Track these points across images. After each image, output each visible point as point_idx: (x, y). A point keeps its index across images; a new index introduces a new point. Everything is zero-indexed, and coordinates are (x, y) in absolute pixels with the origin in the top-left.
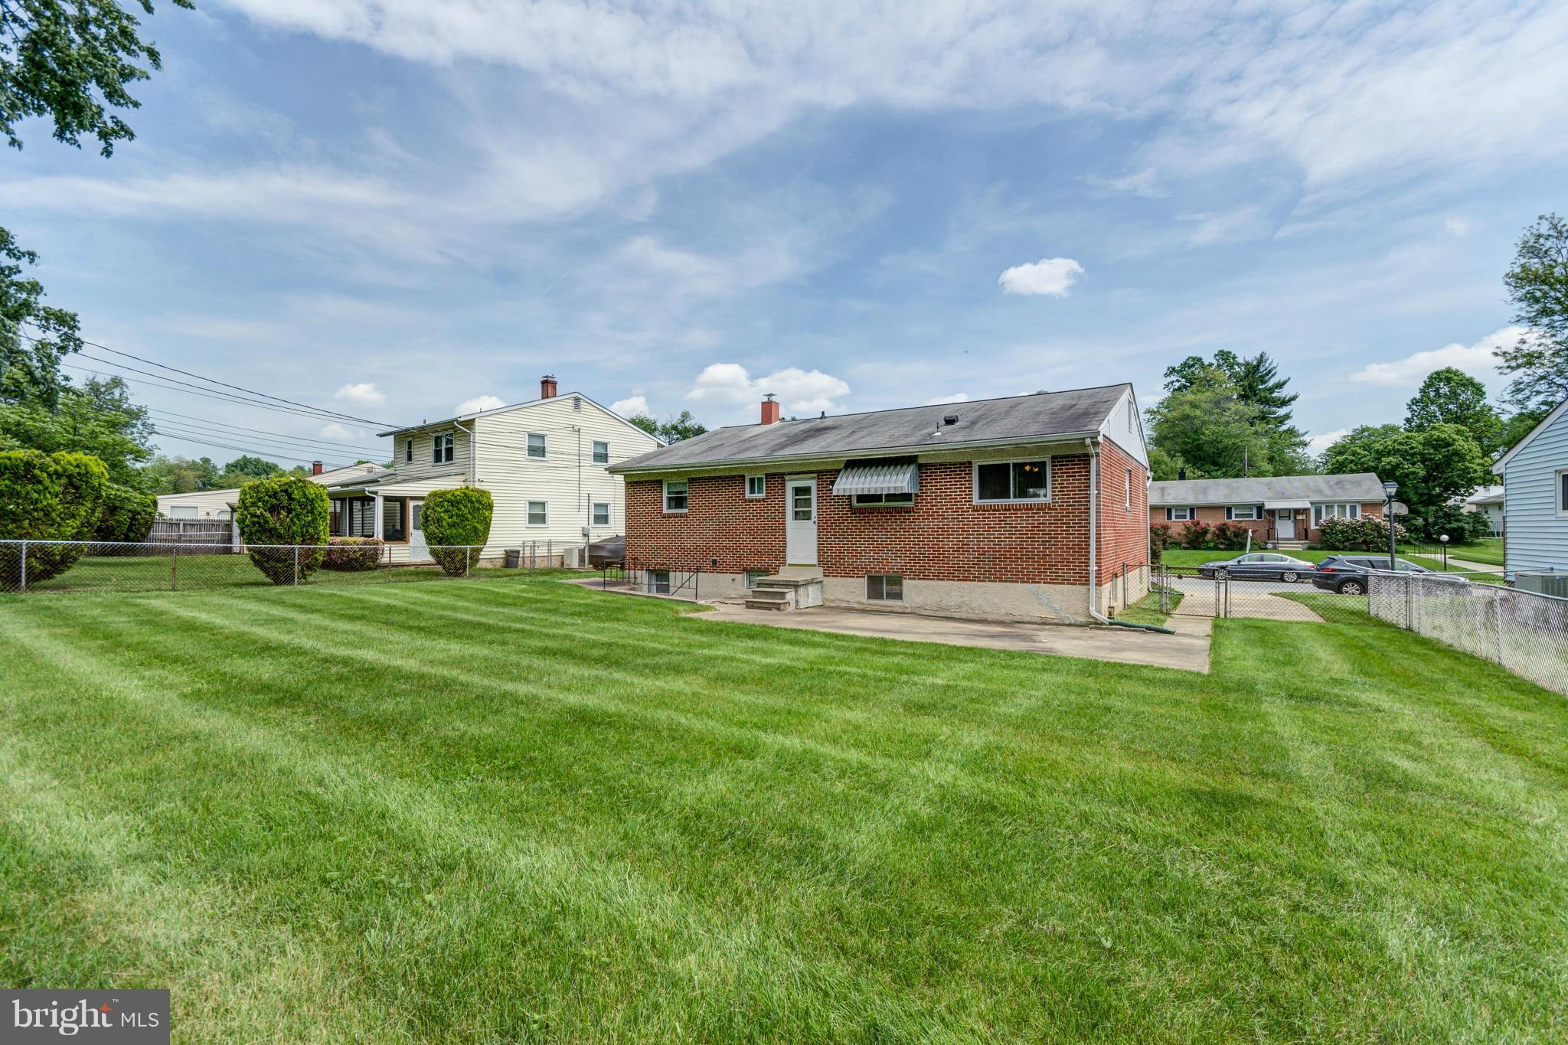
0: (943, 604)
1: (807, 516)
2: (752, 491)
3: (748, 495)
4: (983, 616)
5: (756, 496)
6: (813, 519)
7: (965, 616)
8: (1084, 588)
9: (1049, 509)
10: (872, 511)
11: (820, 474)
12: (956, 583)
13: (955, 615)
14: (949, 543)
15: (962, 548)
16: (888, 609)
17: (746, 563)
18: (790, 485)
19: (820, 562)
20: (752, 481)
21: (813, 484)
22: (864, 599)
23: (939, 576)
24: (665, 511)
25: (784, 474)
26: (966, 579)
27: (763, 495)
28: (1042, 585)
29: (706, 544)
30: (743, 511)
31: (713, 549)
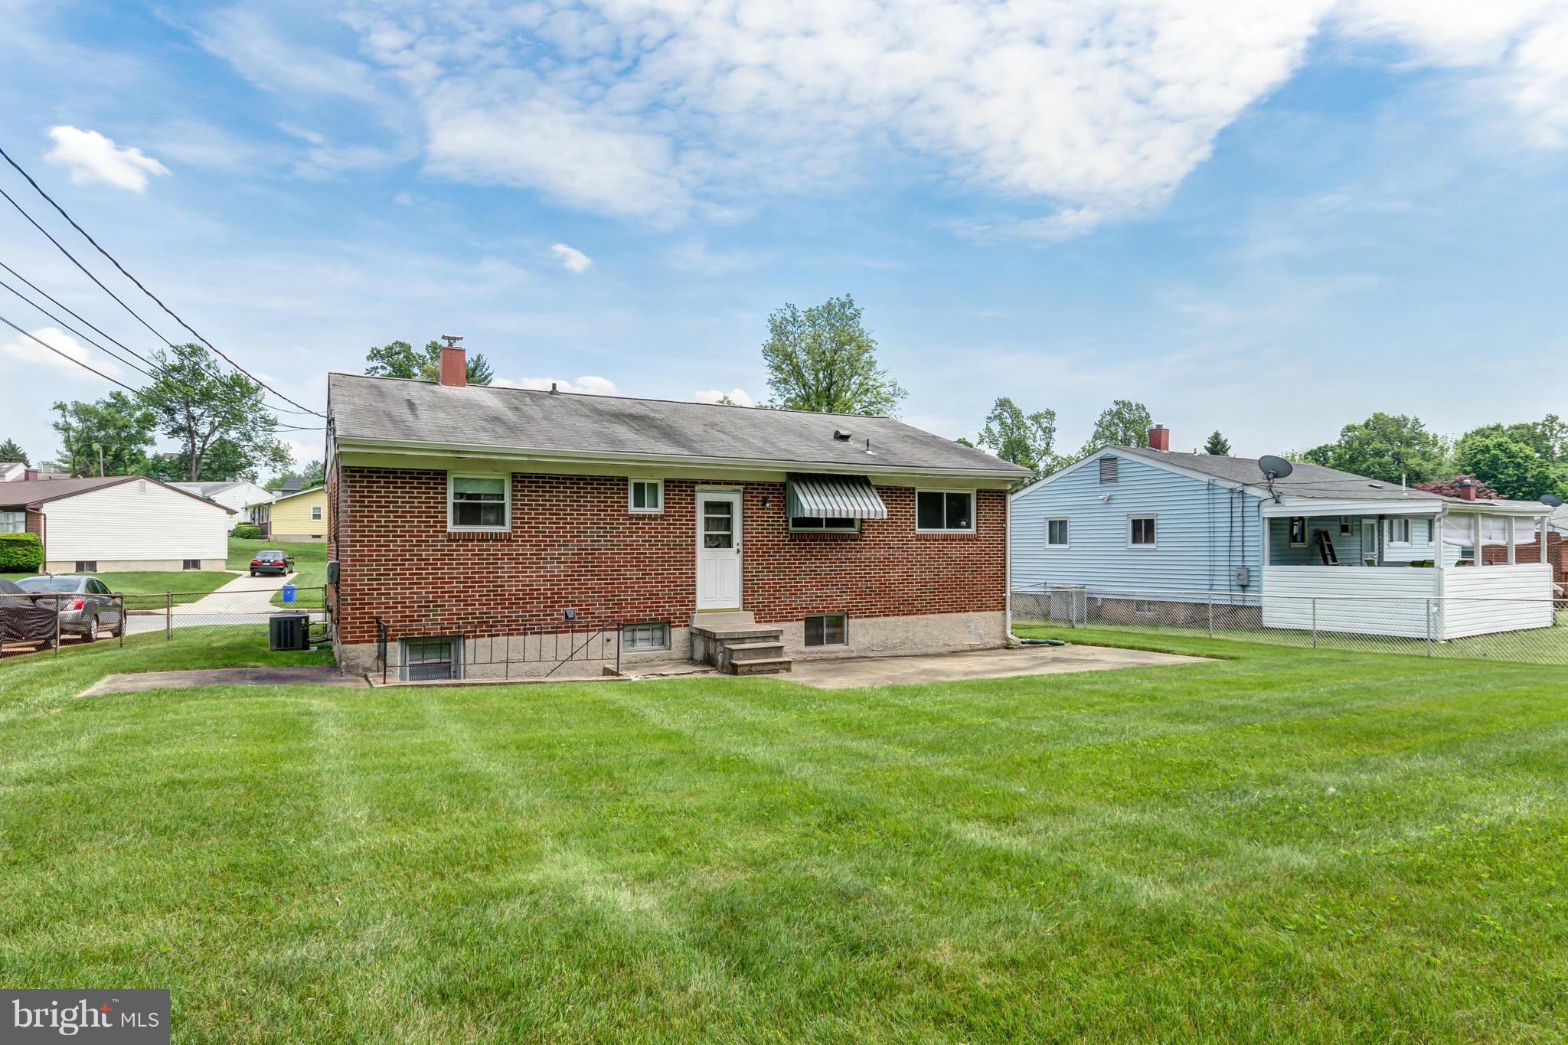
0: (889, 642)
1: (727, 542)
2: (639, 503)
3: (632, 509)
4: (924, 650)
5: (647, 510)
6: (735, 547)
7: (908, 652)
8: (999, 614)
9: (977, 540)
10: (815, 537)
11: (749, 488)
12: (901, 618)
13: (900, 653)
14: (895, 575)
15: (906, 580)
16: (832, 656)
17: (629, 613)
18: (702, 498)
19: (746, 605)
20: (639, 488)
21: (736, 499)
22: (802, 647)
23: (885, 613)
24: (451, 528)
25: (695, 482)
26: (910, 613)
27: (660, 510)
28: (971, 613)
29: (551, 585)
30: (625, 533)
31: (566, 593)
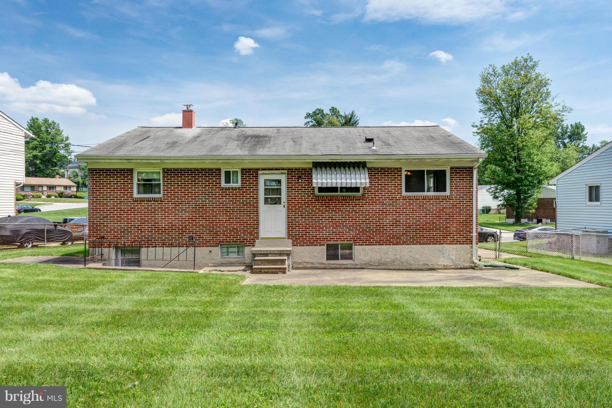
0: (383, 260)
1: (277, 201)
2: (228, 181)
3: (223, 184)
4: (409, 267)
5: (232, 185)
6: (283, 204)
7: (397, 267)
8: (468, 246)
9: (449, 199)
10: (332, 198)
11: (290, 171)
12: (391, 246)
13: (390, 267)
14: (387, 220)
15: (396, 223)
16: (343, 267)
17: (221, 238)
18: (262, 179)
19: (289, 236)
20: (228, 174)
21: (283, 178)
22: (324, 261)
23: (380, 243)
24: (135, 195)
25: (258, 169)
26: (398, 244)
27: (239, 184)
28: (445, 245)
29: (181, 223)
30: (219, 197)
31: (189, 227)
